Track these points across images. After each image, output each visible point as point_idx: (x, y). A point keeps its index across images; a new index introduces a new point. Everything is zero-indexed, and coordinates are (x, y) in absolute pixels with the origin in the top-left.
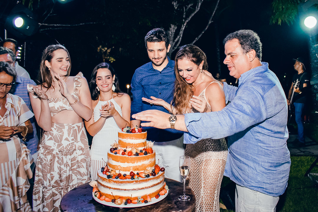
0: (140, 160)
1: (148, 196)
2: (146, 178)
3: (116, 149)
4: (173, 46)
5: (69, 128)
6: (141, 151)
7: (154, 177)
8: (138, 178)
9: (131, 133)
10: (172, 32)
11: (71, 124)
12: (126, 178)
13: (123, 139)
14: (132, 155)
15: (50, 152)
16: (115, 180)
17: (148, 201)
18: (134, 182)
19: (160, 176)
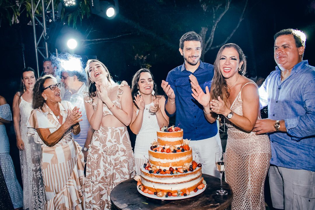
0: (178, 156)
1: (187, 190)
2: (185, 173)
3: (156, 147)
4: (206, 47)
5: (112, 131)
6: (179, 148)
7: (191, 172)
8: (177, 173)
9: (169, 132)
10: (203, 35)
11: (114, 128)
12: (166, 173)
13: (162, 138)
14: (170, 152)
15: (97, 151)
16: (156, 174)
17: (187, 194)
18: (174, 177)
19: (198, 171)
